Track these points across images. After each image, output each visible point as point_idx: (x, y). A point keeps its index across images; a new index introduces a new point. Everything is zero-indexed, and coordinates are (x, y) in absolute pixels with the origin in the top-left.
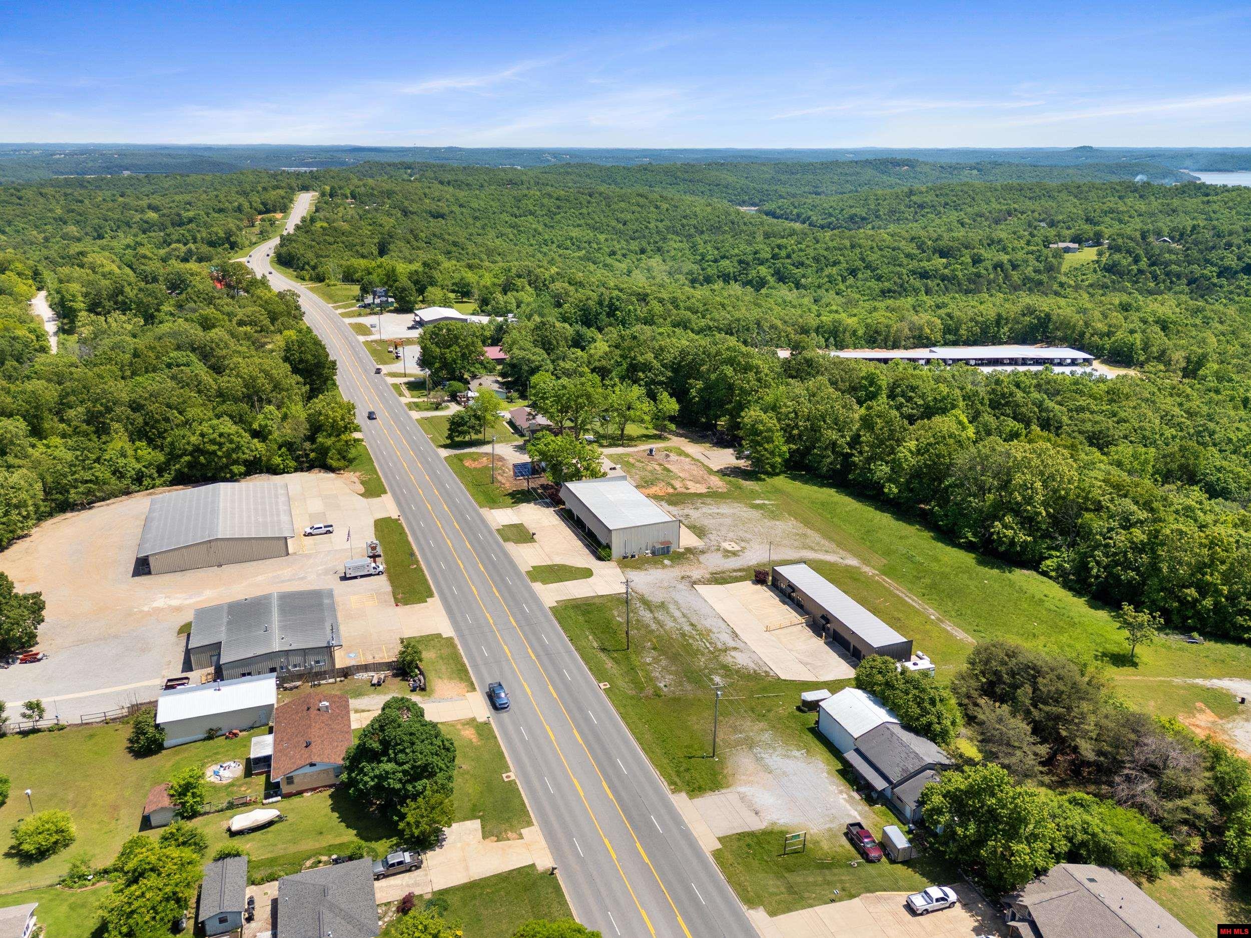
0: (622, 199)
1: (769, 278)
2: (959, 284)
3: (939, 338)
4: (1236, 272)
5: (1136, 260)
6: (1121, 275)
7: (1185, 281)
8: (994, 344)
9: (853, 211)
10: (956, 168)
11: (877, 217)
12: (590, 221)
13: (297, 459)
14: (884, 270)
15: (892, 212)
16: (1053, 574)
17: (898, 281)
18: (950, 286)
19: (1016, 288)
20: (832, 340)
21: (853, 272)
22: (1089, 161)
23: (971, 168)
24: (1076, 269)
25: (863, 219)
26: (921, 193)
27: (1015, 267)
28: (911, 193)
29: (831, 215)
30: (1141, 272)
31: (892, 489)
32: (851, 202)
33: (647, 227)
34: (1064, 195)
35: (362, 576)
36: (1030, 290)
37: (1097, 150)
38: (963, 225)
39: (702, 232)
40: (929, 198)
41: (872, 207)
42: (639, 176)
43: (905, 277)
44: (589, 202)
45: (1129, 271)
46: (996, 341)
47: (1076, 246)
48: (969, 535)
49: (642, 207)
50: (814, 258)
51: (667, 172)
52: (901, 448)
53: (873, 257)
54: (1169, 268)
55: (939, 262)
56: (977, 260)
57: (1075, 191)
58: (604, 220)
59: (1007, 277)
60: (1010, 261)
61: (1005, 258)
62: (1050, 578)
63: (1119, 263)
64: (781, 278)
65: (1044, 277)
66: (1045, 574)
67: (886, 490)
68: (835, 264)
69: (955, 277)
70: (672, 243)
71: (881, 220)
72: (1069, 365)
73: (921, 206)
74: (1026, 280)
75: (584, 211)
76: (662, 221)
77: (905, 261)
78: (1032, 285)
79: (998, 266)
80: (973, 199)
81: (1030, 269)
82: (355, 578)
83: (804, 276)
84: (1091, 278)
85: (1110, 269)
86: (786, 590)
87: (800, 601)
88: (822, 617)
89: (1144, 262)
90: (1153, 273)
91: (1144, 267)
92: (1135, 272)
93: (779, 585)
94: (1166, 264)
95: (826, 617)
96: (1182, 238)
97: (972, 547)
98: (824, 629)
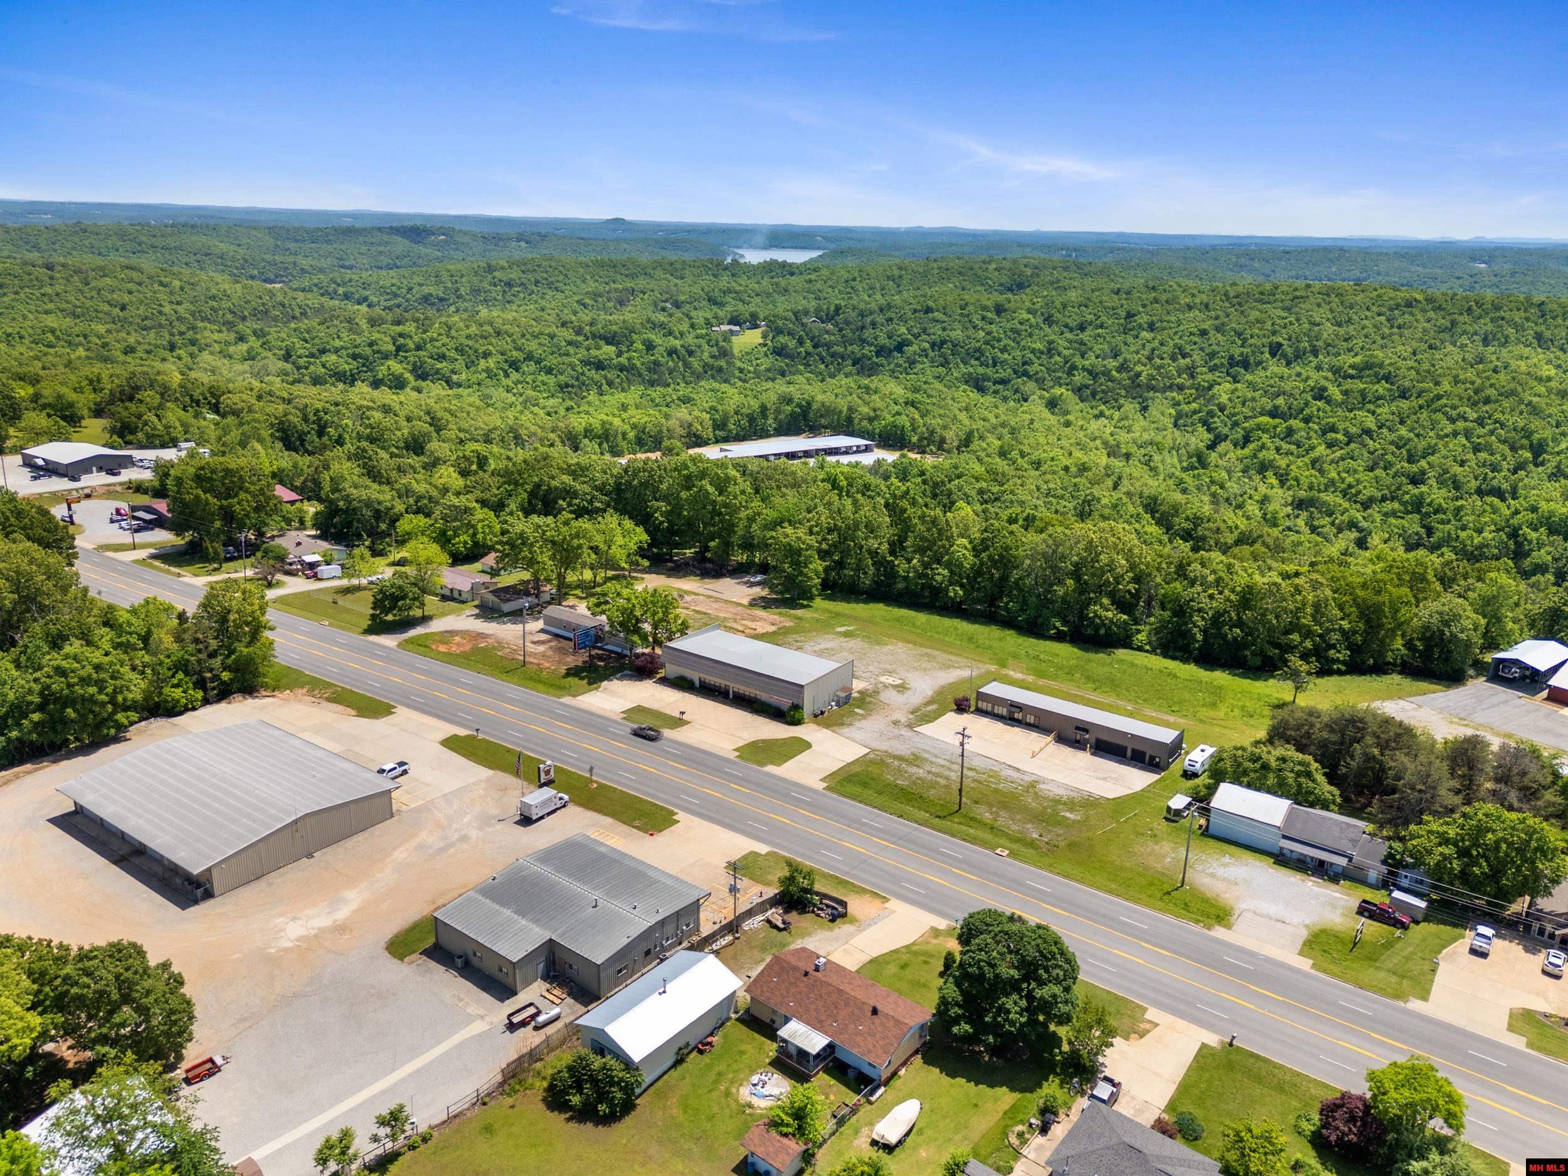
0: (103, 272)
1: (407, 375)
2: (640, 375)
3: (711, 436)
4: (890, 351)
5: (801, 342)
6: (792, 357)
7: (850, 362)
8: (761, 437)
9: (426, 290)
10: (500, 239)
11: (458, 297)
12: (64, 306)
13: (201, 684)
14: (552, 361)
15: (476, 291)
16: (1147, 647)
17: (573, 373)
18: (630, 377)
19: (699, 377)
20: (605, 445)
21: (515, 365)
22: (626, 235)
23: (518, 240)
24: (747, 353)
25: (441, 300)
26: (503, 268)
27: (691, 353)
28: (490, 269)
29: (396, 296)
30: (808, 354)
31: (956, 592)
32: (417, 279)
33: (160, 312)
34: (659, 273)
35: (549, 814)
36: (713, 377)
37: (630, 223)
38: (585, 306)
39: (244, 318)
40: (515, 274)
41: (449, 285)
42: (77, 240)
43: (579, 369)
44: (51, 278)
45: (799, 353)
46: (763, 434)
47: (737, 328)
48: (1058, 624)
49: (140, 284)
50: (456, 349)
51: (122, 235)
52: (955, 547)
53: (532, 346)
54: (832, 350)
55: (608, 351)
56: (650, 346)
57: (667, 267)
58: (88, 303)
59: (687, 365)
60: (682, 346)
61: (677, 343)
62: (1147, 651)
63: (787, 346)
64: (421, 373)
65: (722, 363)
66: (1140, 649)
67: (952, 594)
68: (486, 355)
69: (634, 367)
70: (207, 333)
71: (465, 300)
72: (855, 452)
73: (509, 284)
74: (707, 367)
75: (48, 290)
76: (179, 303)
77: (571, 350)
78: (714, 372)
79: (672, 352)
80: (566, 276)
81: (706, 354)
82: (542, 818)
83: (453, 372)
84: (766, 363)
85: (779, 352)
86: (1003, 711)
87: (1031, 719)
88: (1077, 728)
89: (808, 344)
90: (819, 355)
91: (811, 349)
92: (804, 354)
93: (989, 709)
94: (828, 346)
95: (1083, 727)
96: (829, 318)
97: (1060, 637)
98: (1078, 742)
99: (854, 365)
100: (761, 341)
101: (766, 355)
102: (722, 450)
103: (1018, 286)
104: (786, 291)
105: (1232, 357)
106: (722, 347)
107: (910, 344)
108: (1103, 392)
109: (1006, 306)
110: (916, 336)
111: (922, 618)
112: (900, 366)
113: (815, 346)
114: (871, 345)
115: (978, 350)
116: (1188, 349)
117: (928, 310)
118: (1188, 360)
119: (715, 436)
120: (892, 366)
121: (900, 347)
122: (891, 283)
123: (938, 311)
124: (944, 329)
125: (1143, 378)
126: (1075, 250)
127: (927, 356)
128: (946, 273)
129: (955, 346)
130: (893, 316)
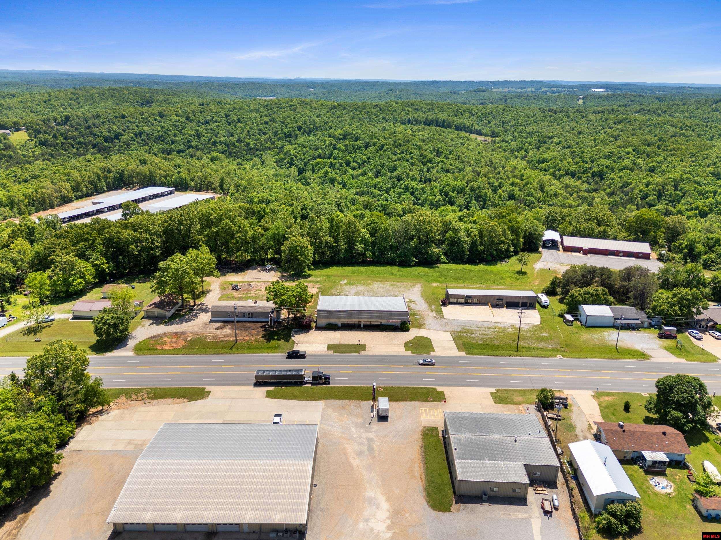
3: (73, 196)
4: (112, 139)
5: (55, 137)
6: (53, 146)
16: (447, 261)
20: (15, 210)
24: (23, 146)
30: (63, 143)
31: (369, 254)
36: (8, 161)
45: (57, 144)
46: (101, 191)
47: (8, 131)
48: (414, 259)
54: (76, 140)
63: (47, 140)
66: (444, 263)
72: (167, 195)
84: (38, 150)
85: (44, 143)
86: (463, 300)
87: (475, 301)
88: (498, 299)
89: (61, 138)
90: (70, 143)
91: (63, 141)
92: (60, 144)
93: (455, 301)
94: (74, 138)
95: (499, 298)
96: (64, 123)
97: (417, 265)
98: (497, 305)
99: (93, 148)
100: (29, 138)
101: (36, 146)
102: (94, 203)
103: (148, 102)
104: (10, 108)
105: (285, 133)
106: (5, 143)
107: (122, 135)
108: (235, 153)
109: (165, 113)
110: (124, 131)
111: (362, 269)
112: (122, 147)
113: (65, 139)
114: (100, 136)
115: (162, 136)
116: (264, 130)
117: (123, 117)
118: (267, 136)
119: (75, 196)
120: (117, 147)
121: (117, 137)
122: (73, 102)
123: (129, 116)
124: (137, 126)
125: (252, 145)
126: (138, 83)
127: (134, 141)
128: (102, 95)
129: (148, 134)
130: (105, 120)
